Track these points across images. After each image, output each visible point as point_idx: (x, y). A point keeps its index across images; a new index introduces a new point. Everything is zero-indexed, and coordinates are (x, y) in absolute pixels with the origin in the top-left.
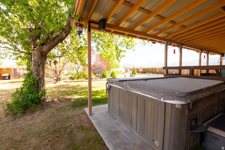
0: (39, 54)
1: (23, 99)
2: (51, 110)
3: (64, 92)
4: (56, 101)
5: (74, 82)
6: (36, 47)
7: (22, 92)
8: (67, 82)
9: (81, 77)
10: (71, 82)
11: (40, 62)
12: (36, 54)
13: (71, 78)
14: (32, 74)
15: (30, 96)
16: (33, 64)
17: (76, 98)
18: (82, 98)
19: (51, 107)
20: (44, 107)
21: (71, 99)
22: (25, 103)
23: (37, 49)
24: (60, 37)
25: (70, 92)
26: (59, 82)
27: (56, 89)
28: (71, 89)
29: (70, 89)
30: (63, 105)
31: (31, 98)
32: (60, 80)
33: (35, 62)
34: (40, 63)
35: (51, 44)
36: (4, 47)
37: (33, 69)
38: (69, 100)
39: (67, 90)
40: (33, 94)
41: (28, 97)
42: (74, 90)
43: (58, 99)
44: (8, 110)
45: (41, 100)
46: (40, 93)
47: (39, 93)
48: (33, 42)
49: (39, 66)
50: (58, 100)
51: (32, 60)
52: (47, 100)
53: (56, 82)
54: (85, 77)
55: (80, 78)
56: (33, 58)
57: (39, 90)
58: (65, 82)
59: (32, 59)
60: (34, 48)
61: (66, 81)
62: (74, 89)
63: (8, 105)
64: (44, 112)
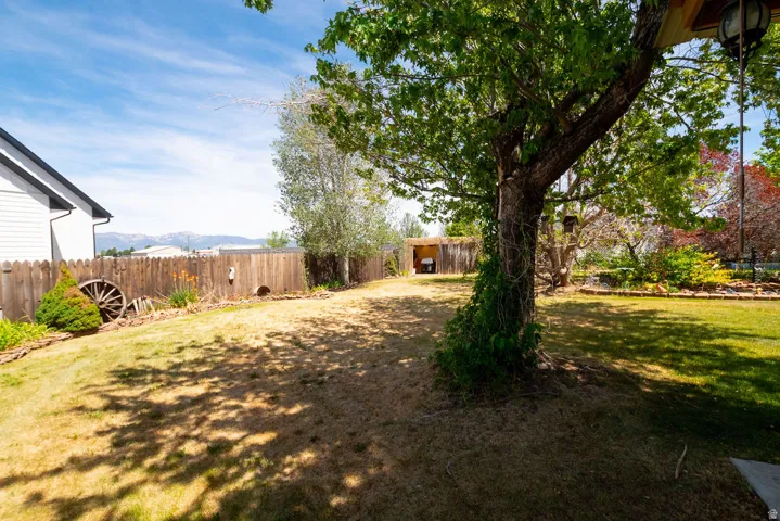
0: (519, 194)
1: (474, 345)
2: (561, 410)
3: (591, 334)
4: (572, 371)
5: (620, 294)
6: (510, 175)
7: (470, 320)
8: (592, 293)
9: (655, 277)
10: (609, 294)
11: (523, 224)
12: (510, 196)
13: (604, 278)
14: (497, 265)
15: (492, 339)
16: (500, 234)
17: (658, 377)
18: (691, 387)
19: (557, 395)
20: (535, 390)
21: (638, 379)
22: (478, 362)
23: (516, 178)
24: (600, 112)
25: (619, 342)
26: (560, 289)
27: (558, 318)
28: (620, 326)
29: (615, 327)
30: (603, 398)
31: (495, 348)
32: (563, 285)
33: (509, 225)
34: (522, 228)
35: (564, 153)
36: (433, 190)
37: (501, 250)
38: (629, 381)
39: (600, 328)
40: (501, 336)
41: (487, 341)
42: (636, 335)
43: (581, 366)
44: (439, 368)
45: (521, 358)
46: (521, 333)
47: (516, 333)
48: (503, 157)
49: (519, 238)
50: (578, 372)
51: (499, 218)
52: (541, 361)
53: (549, 290)
54: (672, 277)
55: (650, 280)
56: (503, 211)
57: (518, 323)
58: (582, 291)
59: (499, 214)
60: (505, 177)
61: (585, 287)
62: (632, 330)
63: (440, 354)
64: (535, 408)
